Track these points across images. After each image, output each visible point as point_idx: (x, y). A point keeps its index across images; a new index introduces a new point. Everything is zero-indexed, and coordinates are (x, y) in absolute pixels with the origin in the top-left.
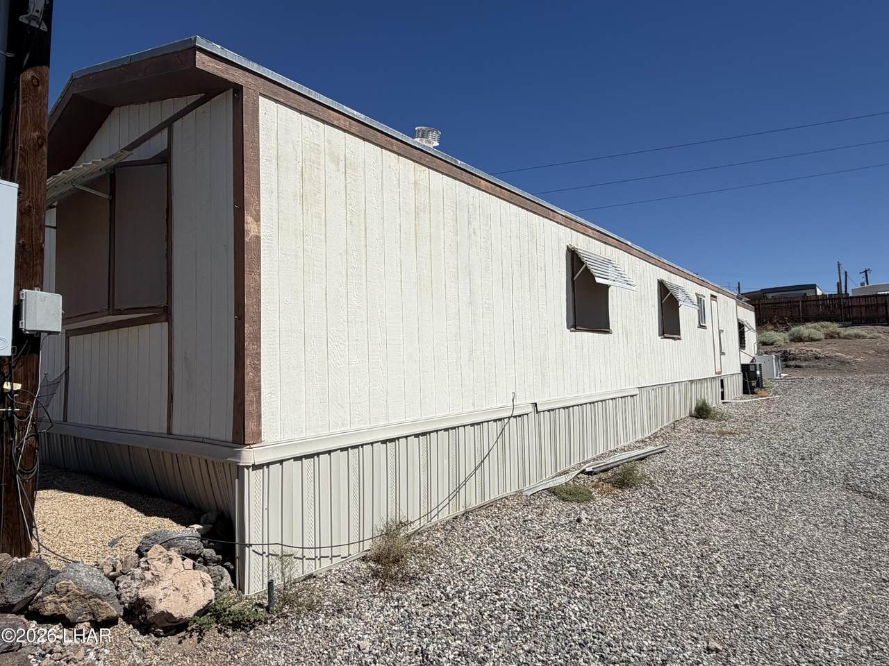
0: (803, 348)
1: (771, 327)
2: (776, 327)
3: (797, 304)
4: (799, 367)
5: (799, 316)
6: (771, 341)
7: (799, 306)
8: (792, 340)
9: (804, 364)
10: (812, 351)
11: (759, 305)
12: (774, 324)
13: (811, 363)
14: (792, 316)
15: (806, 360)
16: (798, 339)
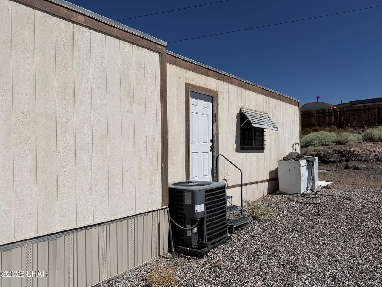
0: (367, 148)
1: (351, 129)
2: (355, 129)
3: (374, 110)
4: (357, 169)
5: (375, 120)
6: (345, 141)
7: (375, 112)
8: (365, 140)
9: (363, 166)
10: (375, 152)
11: (343, 111)
12: (354, 127)
13: (370, 165)
14: (369, 120)
15: (366, 161)
16: (370, 139)
